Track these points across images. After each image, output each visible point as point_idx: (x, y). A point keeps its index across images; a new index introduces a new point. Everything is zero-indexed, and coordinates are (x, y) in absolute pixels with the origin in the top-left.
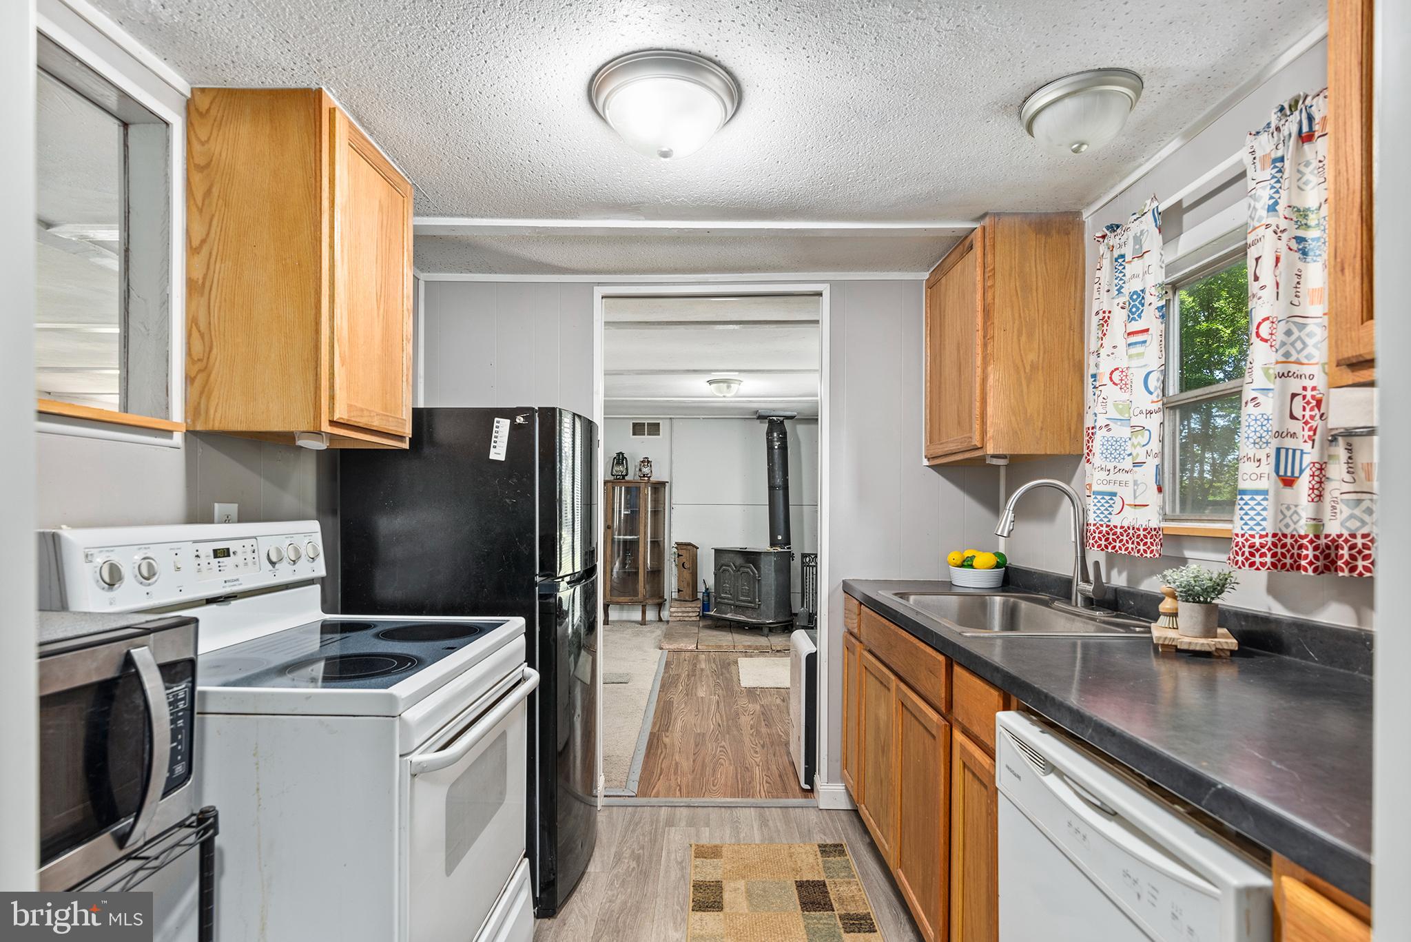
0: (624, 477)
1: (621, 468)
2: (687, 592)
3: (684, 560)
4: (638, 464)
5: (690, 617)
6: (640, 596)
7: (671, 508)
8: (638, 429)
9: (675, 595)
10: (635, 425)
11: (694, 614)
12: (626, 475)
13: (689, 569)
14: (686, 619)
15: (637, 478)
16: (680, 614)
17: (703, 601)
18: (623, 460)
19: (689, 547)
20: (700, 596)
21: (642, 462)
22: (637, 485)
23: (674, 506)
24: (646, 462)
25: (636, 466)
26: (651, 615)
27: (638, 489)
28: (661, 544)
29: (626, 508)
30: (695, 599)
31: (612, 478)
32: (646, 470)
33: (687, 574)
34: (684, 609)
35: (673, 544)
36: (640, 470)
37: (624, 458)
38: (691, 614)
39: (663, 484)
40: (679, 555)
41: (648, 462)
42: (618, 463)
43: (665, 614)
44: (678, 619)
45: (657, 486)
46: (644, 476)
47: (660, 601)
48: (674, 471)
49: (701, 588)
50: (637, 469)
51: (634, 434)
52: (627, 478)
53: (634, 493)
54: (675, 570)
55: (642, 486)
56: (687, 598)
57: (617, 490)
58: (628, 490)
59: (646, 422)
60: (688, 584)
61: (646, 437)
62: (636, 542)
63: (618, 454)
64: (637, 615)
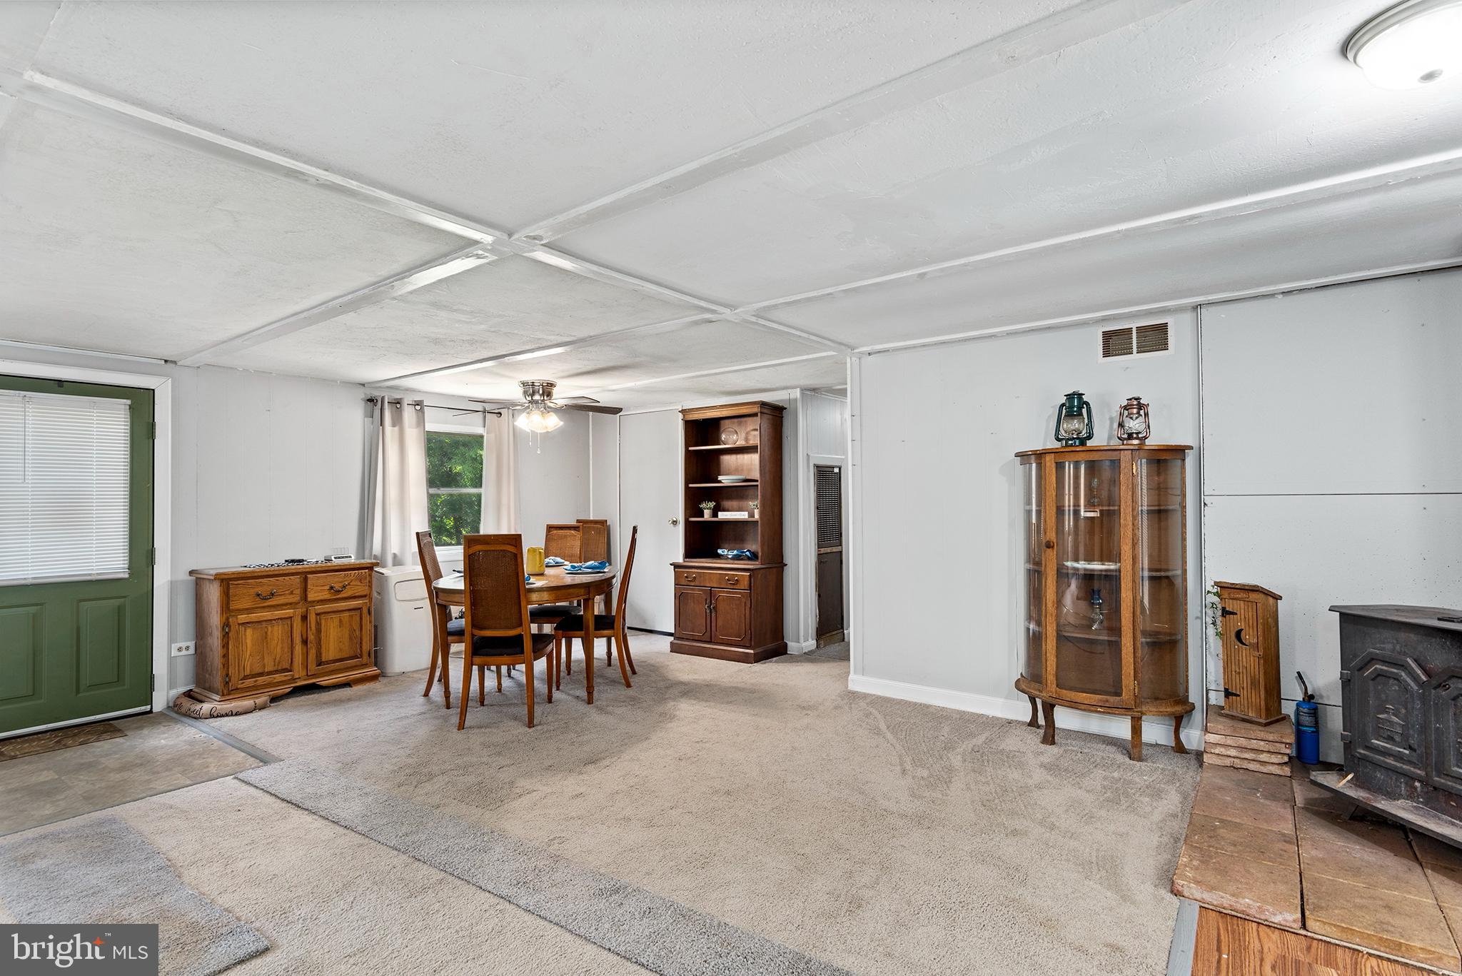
0: (1083, 442)
1: (1075, 424)
2: (1252, 701)
3: (1241, 625)
4: (1115, 414)
5: (1263, 763)
6: (1126, 695)
7: (1201, 505)
8: (1115, 343)
9: (1217, 698)
10: (1108, 336)
11: (1275, 759)
12: (1090, 437)
13: (1257, 646)
14: (1252, 766)
15: (1115, 443)
16: (1233, 752)
17: (1298, 723)
18: (1080, 408)
19: (1253, 596)
20: (1289, 709)
21: (1126, 408)
22: (1114, 455)
23: (1208, 500)
24: (1136, 406)
25: (1111, 419)
26: (1155, 731)
27: (1116, 464)
28: (1178, 582)
29: (1090, 505)
30: (1273, 716)
31: (1057, 445)
32: (1134, 425)
33: (1249, 659)
34: (1243, 742)
35: (1209, 586)
36: (1121, 425)
37: (1083, 403)
38: (1264, 757)
39: (1179, 452)
40: (1225, 613)
41: (1140, 406)
42: (1070, 415)
43: (1192, 736)
44: (1228, 762)
45: (1164, 456)
46: (1130, 436)
47: (1179, 709)
48: (1207, 423)
49: (1291, 692)
50: (1116, 425)
51: (1107, 353)
52: (1089, 443)
53: (1107, 474)
54: (1215, 644)
55: (1125, 457)
56: (1252, 715)
57: (1069, 469)
58: (1093, 467)
59: (1134, 325)
60: (1254, 684)
61: (1135, 356)
62: (1112, 579)
63: (1070, 397)
64: (1120, 728)
